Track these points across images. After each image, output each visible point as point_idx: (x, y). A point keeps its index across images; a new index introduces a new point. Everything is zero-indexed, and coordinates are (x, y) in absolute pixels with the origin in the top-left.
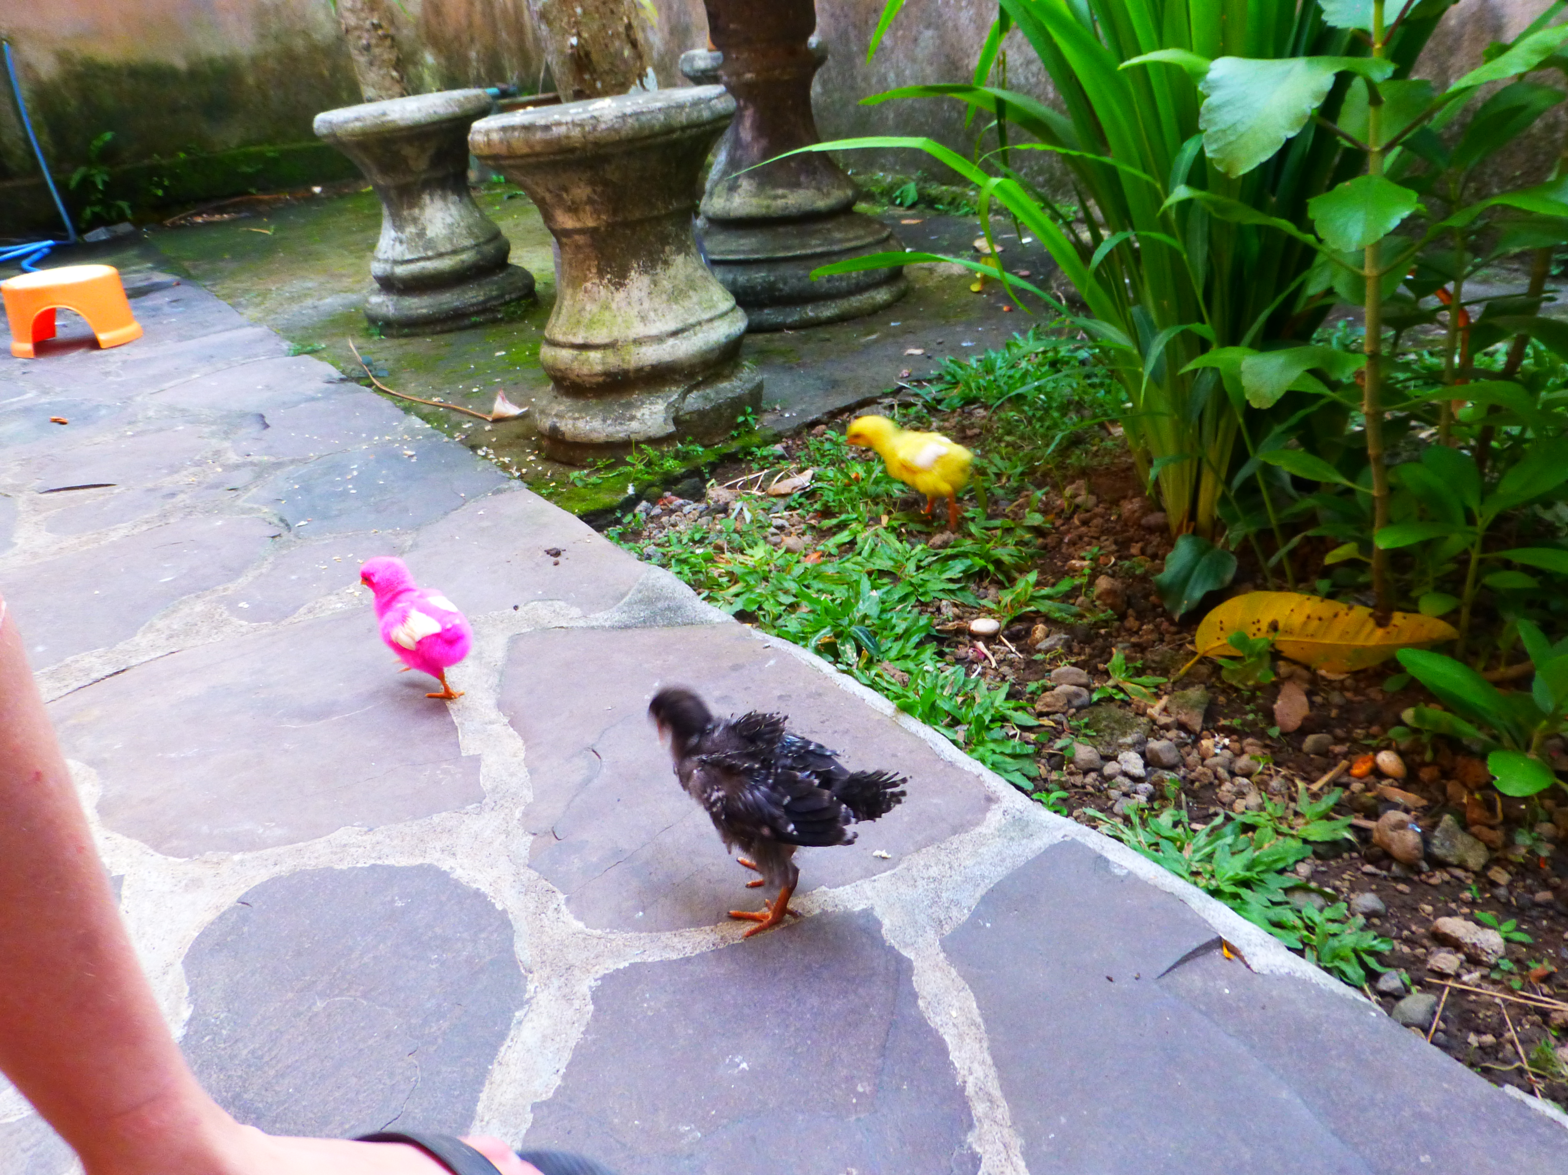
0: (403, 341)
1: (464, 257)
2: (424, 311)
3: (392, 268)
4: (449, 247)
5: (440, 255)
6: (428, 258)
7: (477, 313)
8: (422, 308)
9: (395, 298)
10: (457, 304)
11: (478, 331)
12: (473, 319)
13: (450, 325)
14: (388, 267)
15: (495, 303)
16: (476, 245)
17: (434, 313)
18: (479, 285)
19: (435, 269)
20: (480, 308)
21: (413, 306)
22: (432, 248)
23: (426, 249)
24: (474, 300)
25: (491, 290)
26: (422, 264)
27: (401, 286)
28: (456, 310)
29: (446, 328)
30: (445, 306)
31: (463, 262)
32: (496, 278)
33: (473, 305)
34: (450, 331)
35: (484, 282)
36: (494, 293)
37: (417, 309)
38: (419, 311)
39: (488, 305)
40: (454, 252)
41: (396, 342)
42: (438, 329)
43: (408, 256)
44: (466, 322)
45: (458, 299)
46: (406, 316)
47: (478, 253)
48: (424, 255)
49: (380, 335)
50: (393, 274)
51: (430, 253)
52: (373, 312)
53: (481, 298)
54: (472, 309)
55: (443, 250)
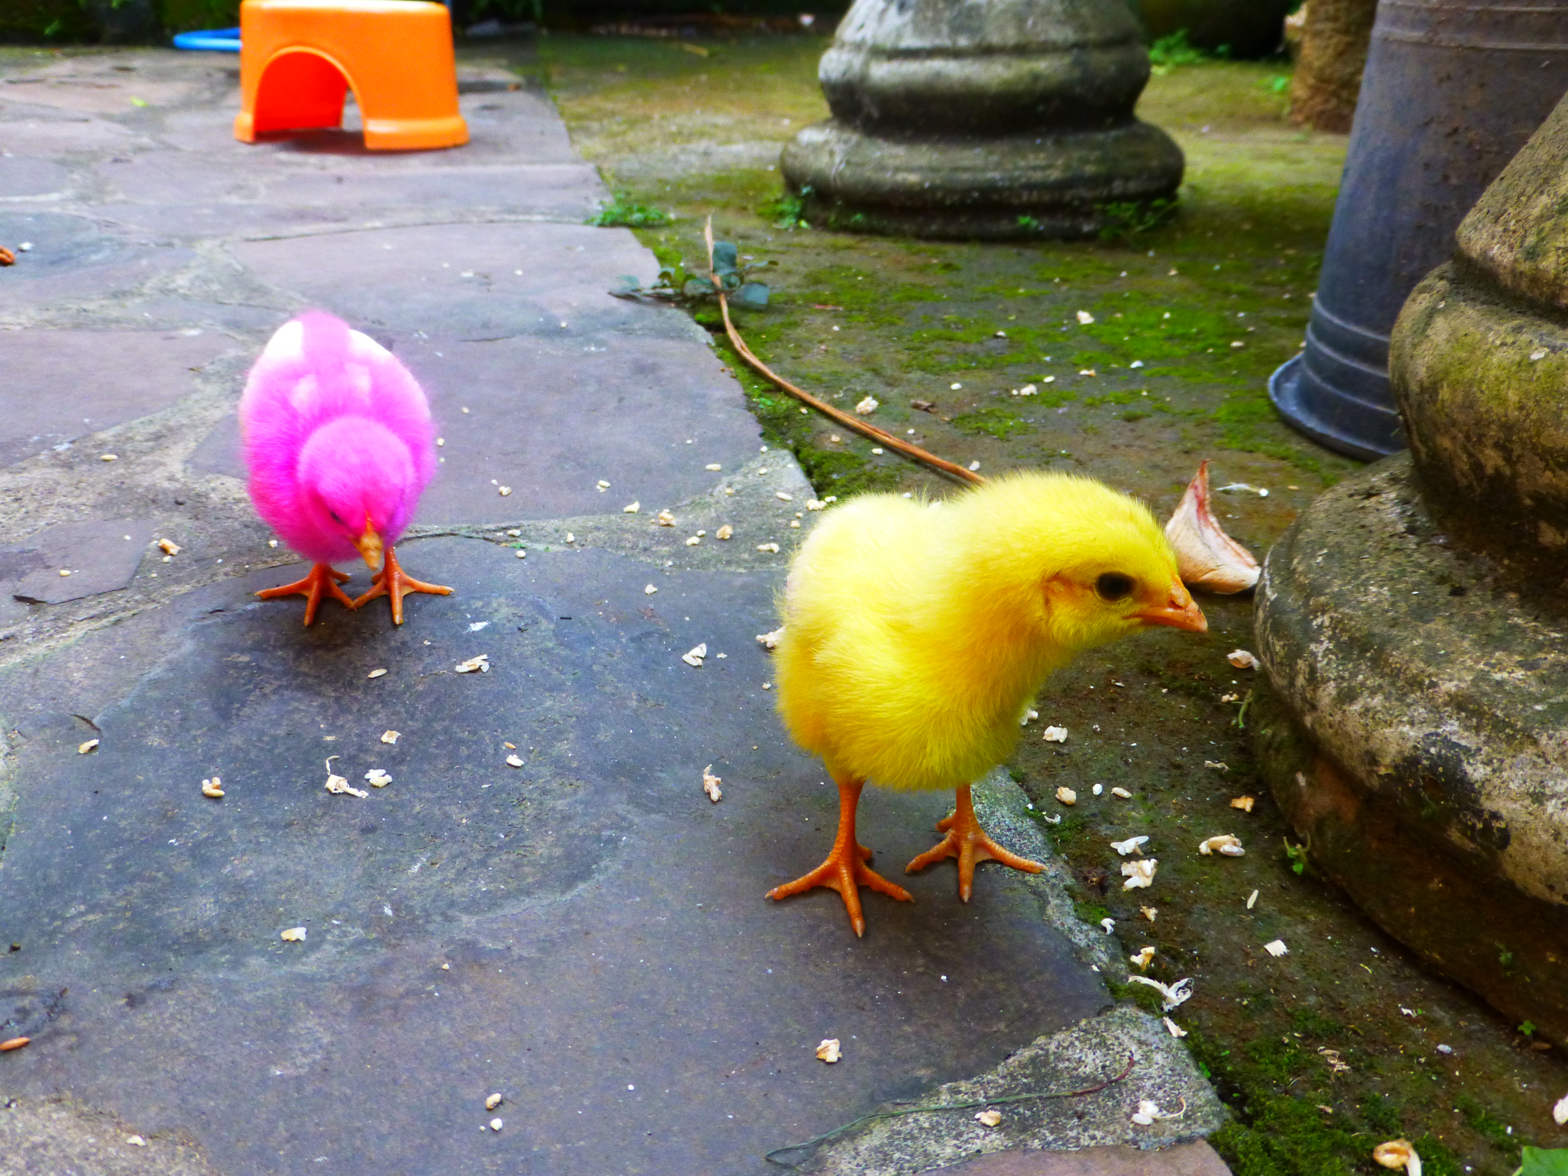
0: (843, 240)
1: (1042, 65)
2: (913, 178)
3: (866, 64)
4: (1011, 36)
5: (986, 51)
6: (955, 54)
7: (1035, 209)
8: (910, 170)
9: (855, 138)
10: (994, 175)
11: (1028, 253)
12: (1024, 220)
13: (963, 223)
14: (857, 61)
15: (1084, 193)
16: (1075, 45)
17: (933, 189)
18: (1058, 143)
19: (966, 83)
20: (1047, 197)
21: (892, 162)
22: (971, 31)
23: (956, 29)
24: (1037, 176)
25: (1085, 161)
26: (936, 65)
27: (875, 113)
28: (988, 190)
29: (953, 229)
30: (965, 176)
31: (1036, 77)
32: (1100, 137)
33: (1030, 187)
34: (961, 239)
35: (1070, 139)
36: (1090, 169)
37: (897, 169)
38: (900, 177)
39: (1068, 196)
40: (1021, 50)
41: (829, 239)
42: (934, 228)
43: (910, 41)
44: (1004, 226)
45: (998, 166)
46: (868, 182)
47: (1076, 63)
48: (945, 42)
49: (800, 217)
50: (864, 78)
51: (963, 42)
52: (797, 164)
53: (1055, 175)
54: (1025, 197)
55: (995, 39)
